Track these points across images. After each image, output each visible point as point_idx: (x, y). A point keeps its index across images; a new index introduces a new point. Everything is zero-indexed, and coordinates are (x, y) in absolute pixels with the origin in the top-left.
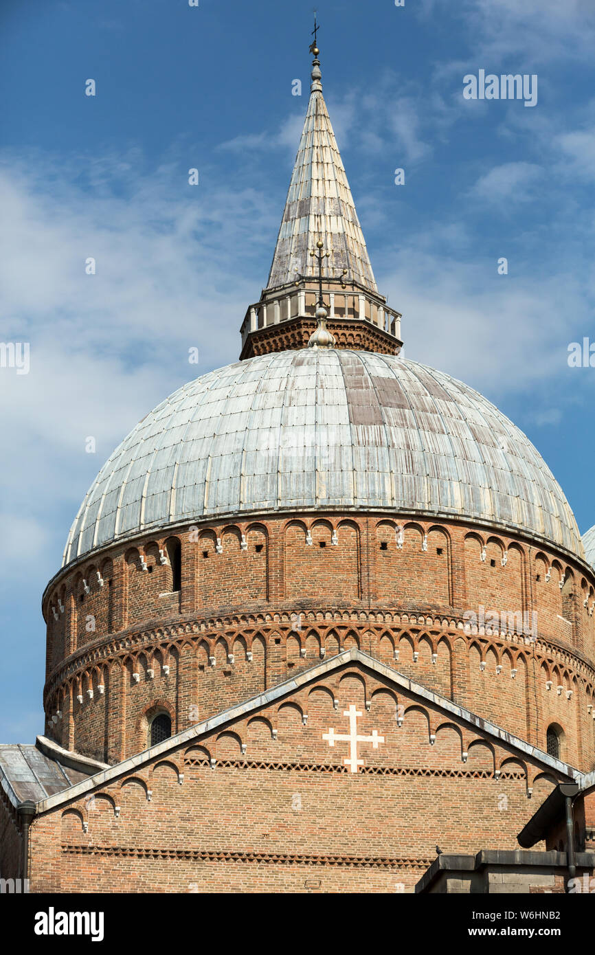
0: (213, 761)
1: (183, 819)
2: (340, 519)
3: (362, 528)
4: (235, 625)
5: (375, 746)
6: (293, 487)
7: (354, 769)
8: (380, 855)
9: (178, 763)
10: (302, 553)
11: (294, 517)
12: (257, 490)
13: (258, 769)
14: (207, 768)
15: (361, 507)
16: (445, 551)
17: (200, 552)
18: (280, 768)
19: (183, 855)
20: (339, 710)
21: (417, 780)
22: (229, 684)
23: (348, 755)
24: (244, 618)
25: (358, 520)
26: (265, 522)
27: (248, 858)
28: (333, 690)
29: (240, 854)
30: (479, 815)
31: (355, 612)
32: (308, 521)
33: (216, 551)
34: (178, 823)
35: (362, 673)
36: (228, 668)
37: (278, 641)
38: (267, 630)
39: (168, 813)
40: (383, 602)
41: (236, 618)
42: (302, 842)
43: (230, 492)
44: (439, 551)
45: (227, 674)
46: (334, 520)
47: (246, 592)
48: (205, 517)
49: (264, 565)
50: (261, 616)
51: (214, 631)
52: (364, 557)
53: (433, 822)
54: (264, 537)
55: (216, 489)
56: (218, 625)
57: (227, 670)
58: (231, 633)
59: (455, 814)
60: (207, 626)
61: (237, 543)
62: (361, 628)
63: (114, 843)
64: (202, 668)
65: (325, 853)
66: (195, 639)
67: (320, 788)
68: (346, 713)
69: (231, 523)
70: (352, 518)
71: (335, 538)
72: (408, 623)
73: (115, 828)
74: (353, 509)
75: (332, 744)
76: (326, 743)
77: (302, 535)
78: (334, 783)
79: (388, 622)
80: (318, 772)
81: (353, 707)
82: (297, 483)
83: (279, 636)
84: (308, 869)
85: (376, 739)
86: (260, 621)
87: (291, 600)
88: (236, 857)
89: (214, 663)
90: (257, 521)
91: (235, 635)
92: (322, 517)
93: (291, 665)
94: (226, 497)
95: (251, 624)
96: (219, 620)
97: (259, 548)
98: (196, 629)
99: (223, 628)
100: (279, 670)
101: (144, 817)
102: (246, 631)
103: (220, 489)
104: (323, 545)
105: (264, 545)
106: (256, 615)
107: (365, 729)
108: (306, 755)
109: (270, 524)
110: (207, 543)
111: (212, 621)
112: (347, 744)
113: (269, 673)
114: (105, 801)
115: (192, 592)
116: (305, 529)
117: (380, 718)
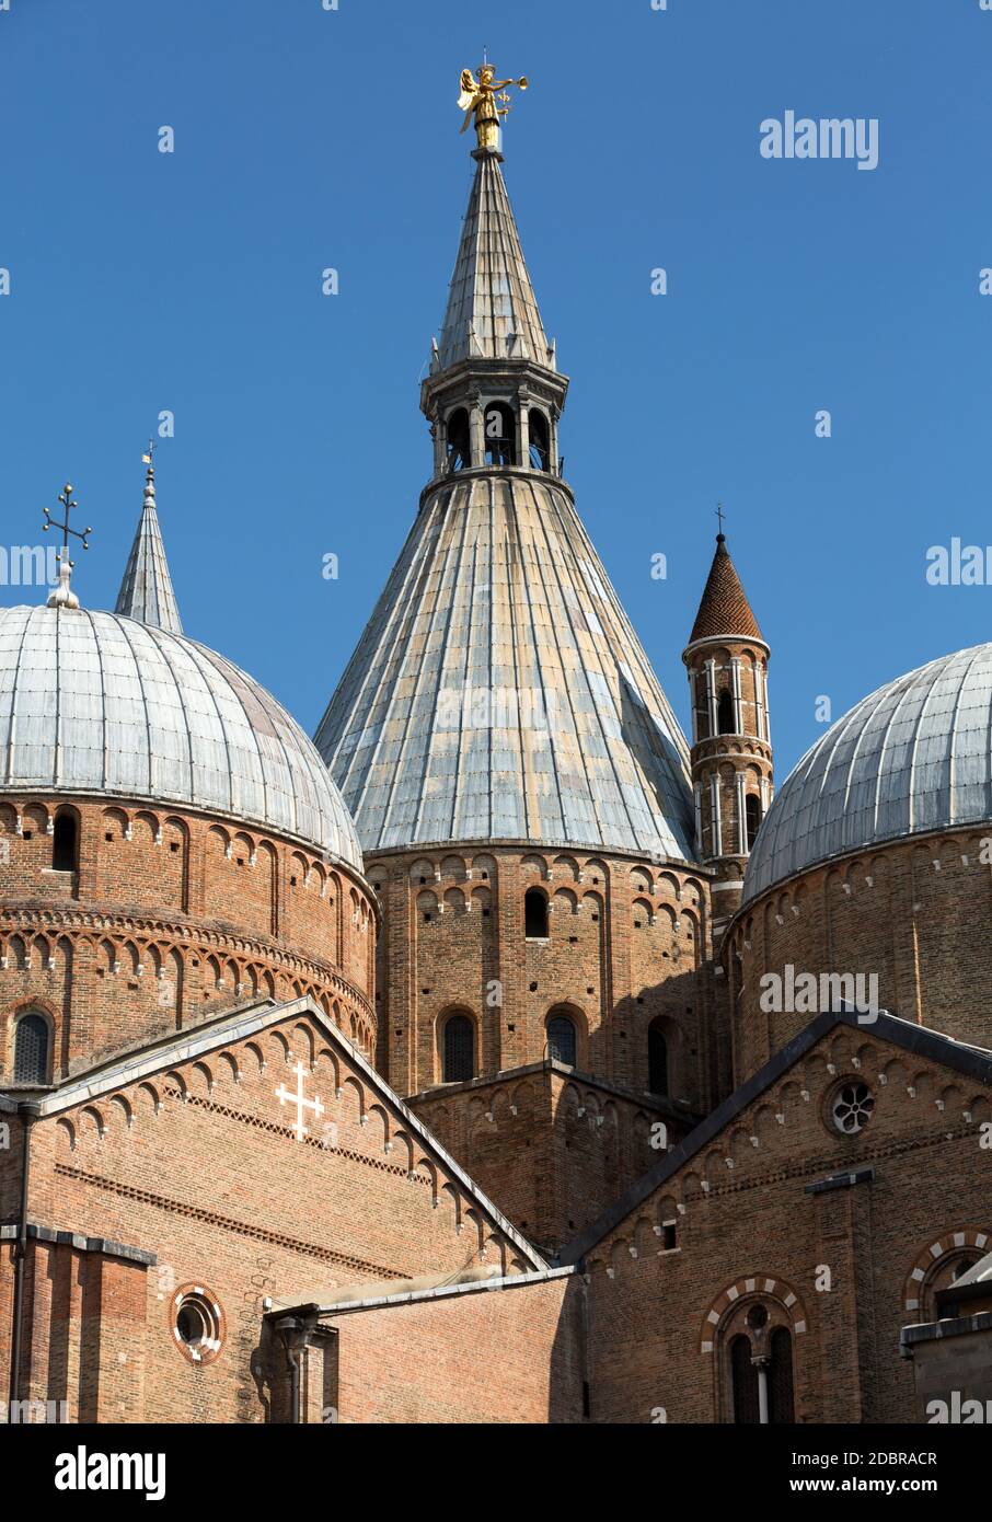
0: (188, 1094)
1: (159, 1158)
2: (262, 837)
3: (280, 854)
4: (147, 932)
5: (317, 1115)
6: (208, 785)
7: (300, 1138)
8: (318, 1243)
9: (159, 1089)
10: (220, 866)
11: (219, 822)
12: (169, 777)
13: (222, 1115)
14: (180, 1102)
15: (285, 831)
16: (335, 901)
17: (103, 833)
18: (240, 1119)
19: (156, 1201)
20: (290, 1064)
21: (350, 1163)
22: (134, 1000)
23: (294, 1118)
24: (159, 926)
25: (277, 844)
26: (186, 818)
27: (211, 1218)
28: (288, 1040)
29: (204, 1213)
30: (395, 1218)
31: (271, 951)
32: (232, 830)
33: (124, 836)
34: (154, 1162)
35: (311, 1027)
36: (134, 980)
37: (195, 963)
38: (185, 947)
39: (146, 1146)
40: (293, 946)
41: (150, 924)
42: (256, 1211)
43: (136, 770)
44: (331, 900)
45: (132, 987)
46: (257, 838)
47: (158, 895)
48: (119, 793)
49: (180, 868)
50: (179, 929)
51: (122, 932)
52: (281, 889)
53: (360, 1216)
54: (180, 836)
55: (118, 762)
56: (128, 926)
57: (133, 982)
58: (143, 940)
59: (377, 1211)
60: (112, 924)
61: (150, 834)
62: (275, 971)
63: (97, 1171)
64: (100, 972)
65: (273, 1229)
66: (98, 936)
67: (272, 1151)
68: (295, 1070)
69: (149, 809)
70: (271, 840)
71: (254, 858)
72: (313, 978)
73: (99, 1152)
74: (276, 831)
75: (283, 1102)
76: (277, 1100)
77: (221, 845)
78: (282, 1148)
79: (299, 972)
80: (271, 1133)
81: (300, 1064)
82: (212, 781)
83: (197, 958)
84: (260, 1244)
85: (318, 1107)
86: (177, 934)
87: (209, 918)
88: (200, 1214)
89: (117, 970)
90: (178, 815)
91: (148, 944)
92: (247, 830)
93: (206, 995)
94: (131, 775)
95: (167, 935)
96: (129, 921)
97: (174, 847)
98: (98, 925)
99: (133, 933)
100: (197, 998)
101: (124, 1145)
102: (161, 942)
103: (124, 763)
104: (240, 862)
105: (181, 843)
106: (174, 926)
107: (310, 1095)
108: (261, 1110)
109: (192, 822)
110: (112, 824)
111: (120, 920)
112: (295, 1105)
113: (185, 999)
114: (91, 1117)
115: (93, 877)
116: (227, 839)
117: (322, 1083)
